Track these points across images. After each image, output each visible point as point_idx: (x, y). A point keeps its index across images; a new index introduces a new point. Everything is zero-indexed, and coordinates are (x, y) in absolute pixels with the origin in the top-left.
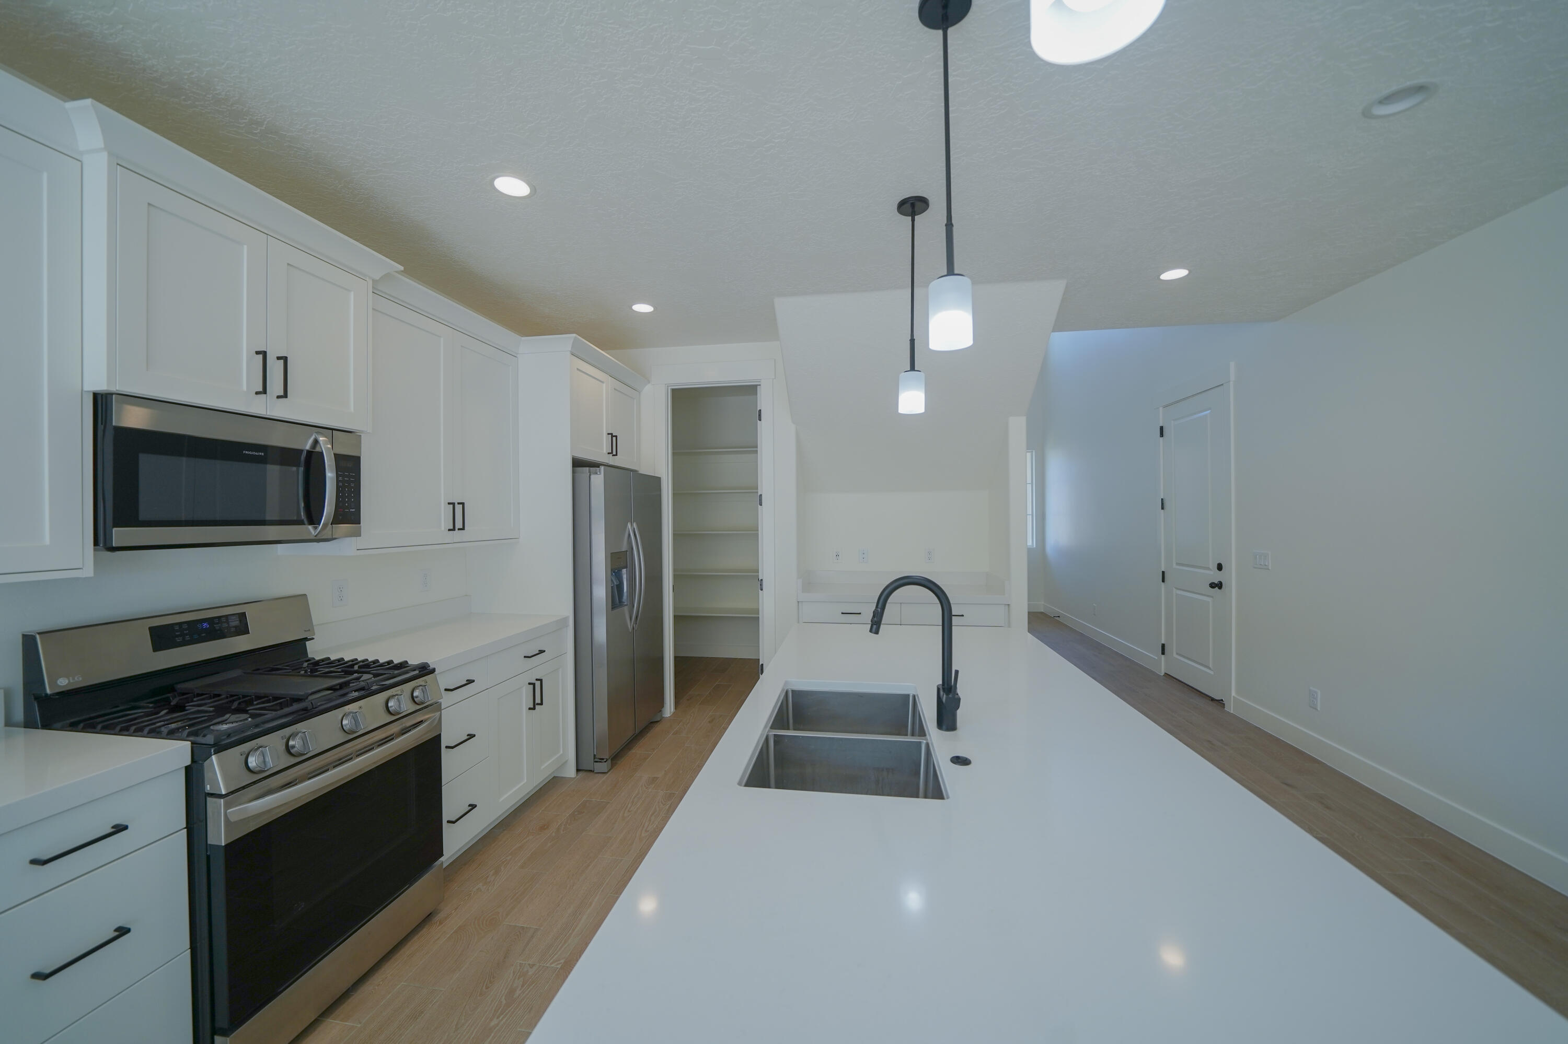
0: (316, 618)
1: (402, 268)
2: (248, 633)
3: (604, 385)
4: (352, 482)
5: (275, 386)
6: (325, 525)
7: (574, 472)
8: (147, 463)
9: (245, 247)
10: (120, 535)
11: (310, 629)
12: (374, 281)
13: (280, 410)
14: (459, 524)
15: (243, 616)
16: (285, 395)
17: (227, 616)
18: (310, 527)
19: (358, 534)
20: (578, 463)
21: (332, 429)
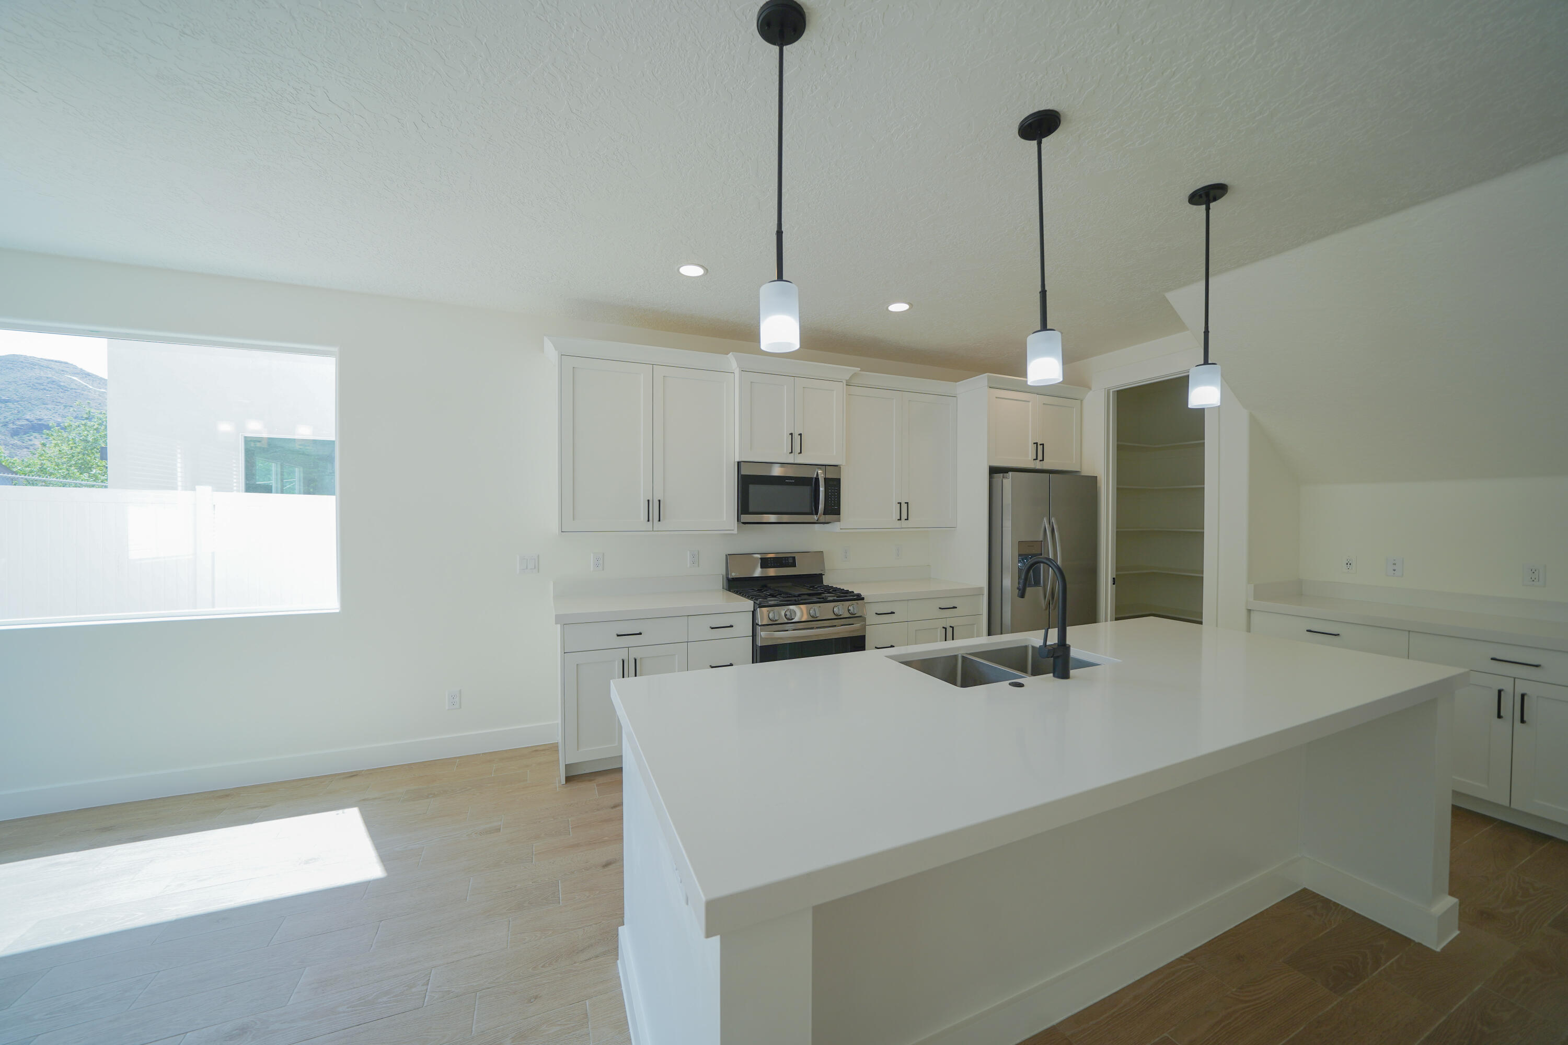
0: (827, 565)
1: (860, 369)
2: (795, 566)
3: (1030, 403)
4: (836, 492)
5: (797, 448)
6: (820, 515)
7: (991, 478)
8: (752, 488)
9: (786, 386)
10: (746, 518)
11: (823, 569)
12: (846, 380)
13: (800, 459)
14: (904, 516)
15: (794, 558)
16: (801, 453)
17: (788, 557)
18: (815, 516)
19: (839, 520)
20: (994, 471)
21: (825, 465)
